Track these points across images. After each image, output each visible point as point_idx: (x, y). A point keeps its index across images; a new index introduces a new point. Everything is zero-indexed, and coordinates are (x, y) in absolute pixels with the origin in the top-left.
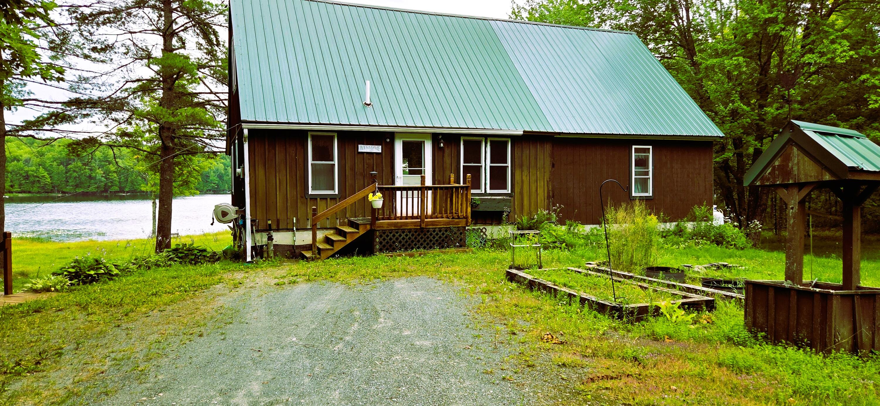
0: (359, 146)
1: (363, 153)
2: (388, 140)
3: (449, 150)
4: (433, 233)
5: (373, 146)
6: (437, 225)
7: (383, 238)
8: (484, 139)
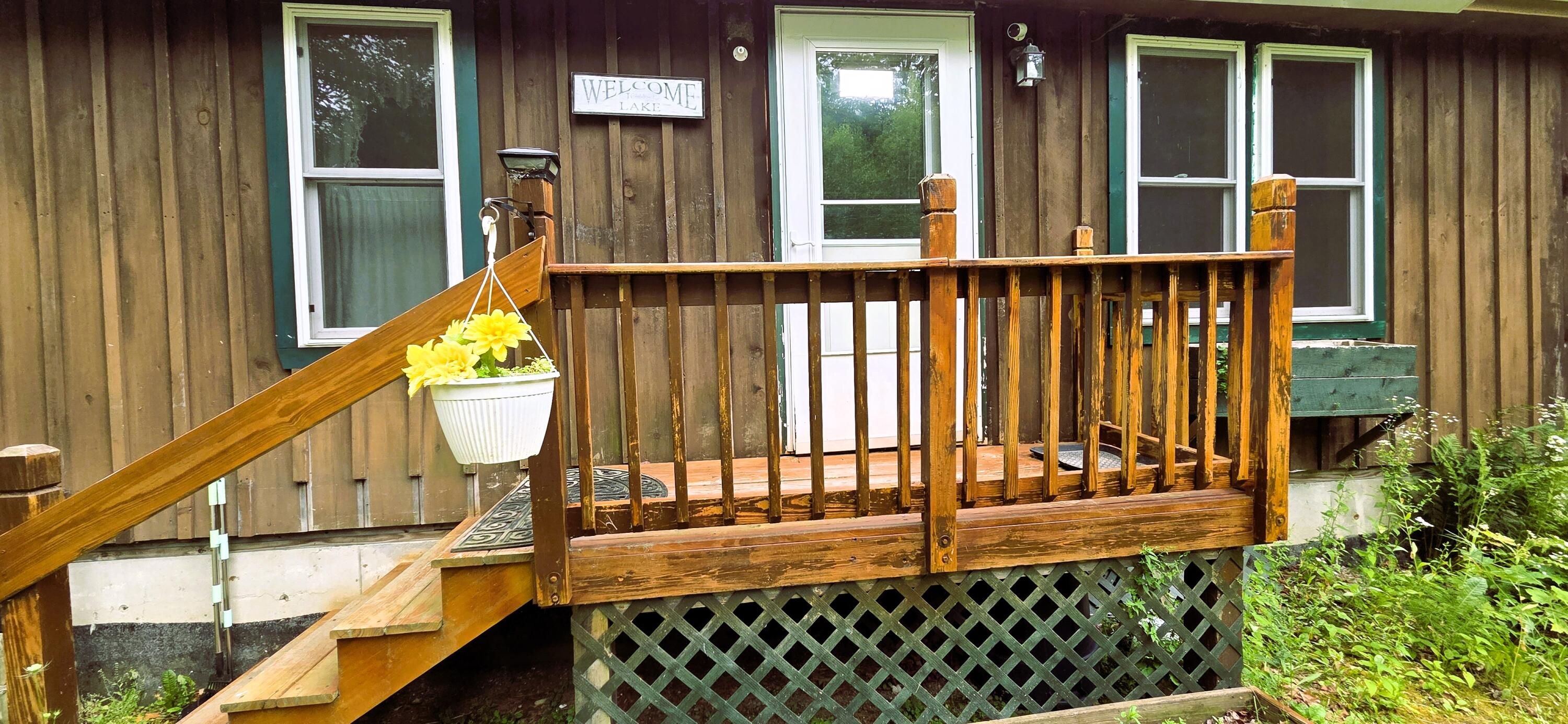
0: (578, 79)
1: (600, 121)
2: (741, 54)
3: (1067, 104)
4: (1013, 599)
5: (656, 83)
6: (1045, 548)
7: (637, 658)
8: (1240, 48)
